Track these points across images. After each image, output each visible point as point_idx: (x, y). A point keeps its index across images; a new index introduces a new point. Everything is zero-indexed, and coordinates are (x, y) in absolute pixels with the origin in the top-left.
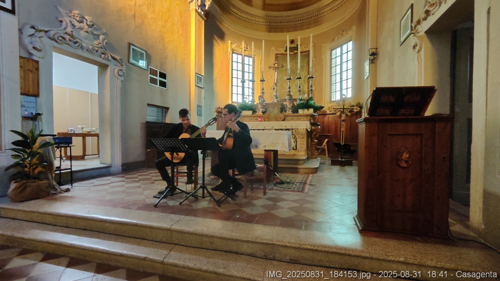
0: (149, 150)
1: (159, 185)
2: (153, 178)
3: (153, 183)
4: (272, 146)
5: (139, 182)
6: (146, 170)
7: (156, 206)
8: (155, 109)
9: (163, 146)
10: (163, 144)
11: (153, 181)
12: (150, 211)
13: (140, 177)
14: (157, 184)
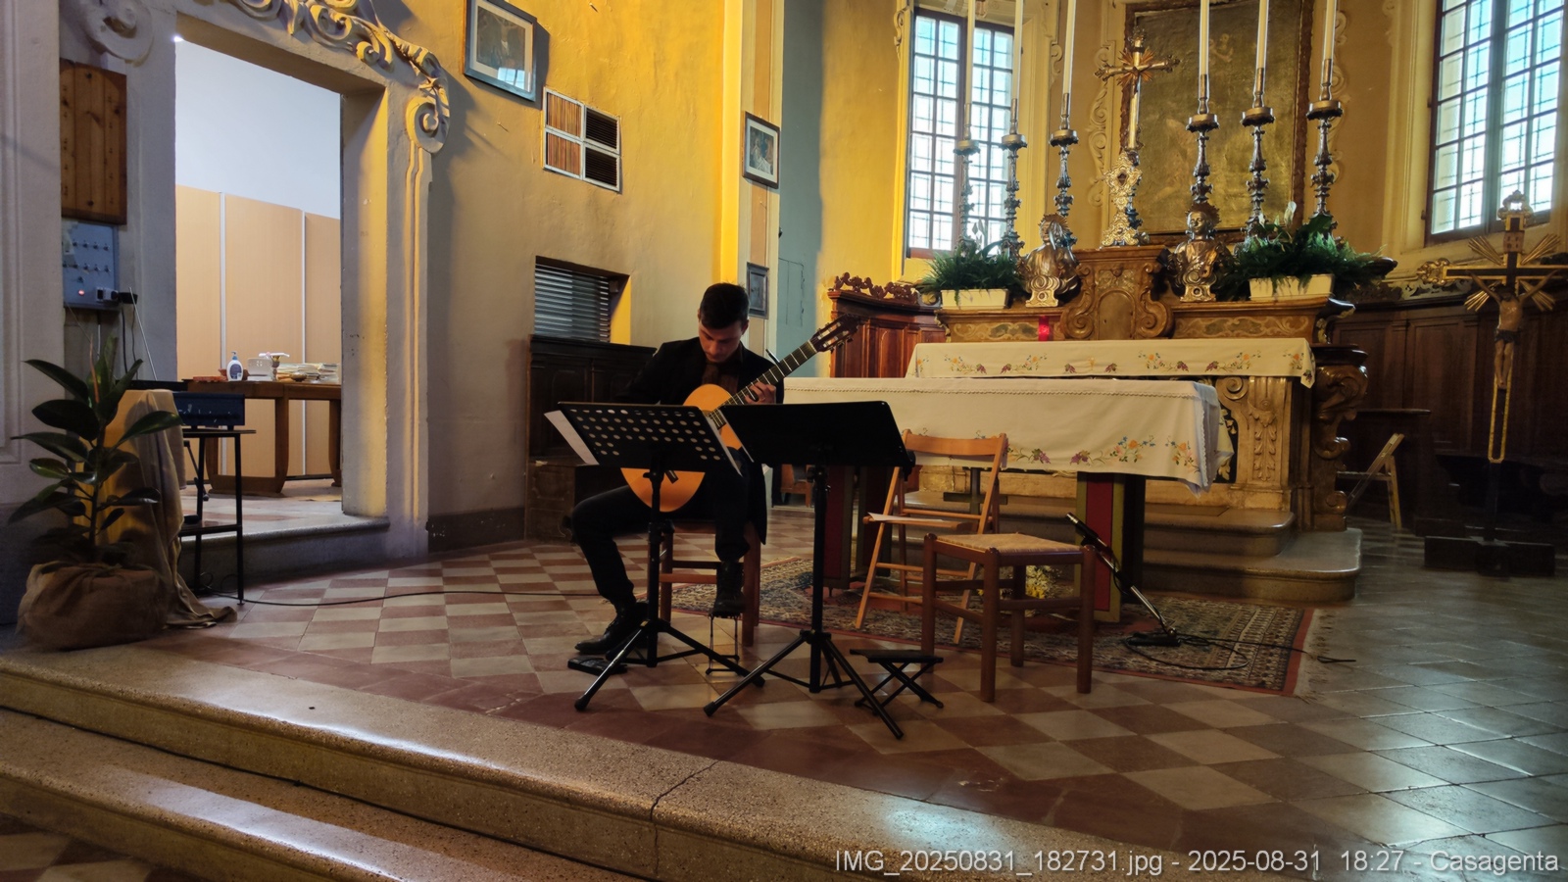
0: (539, 463)
1: (587, 616)
2: (557, 584)
3: (561, 606)
4: (1121, 455)
5: (504, 600)
6: (525, 551)
7: (583, 705)
8: (565, 282)
9: (617, 437)
10: (618, 431)
11: (562, 598)
12: (560, 726)
13: (504, 579)
14: (577, 612)
